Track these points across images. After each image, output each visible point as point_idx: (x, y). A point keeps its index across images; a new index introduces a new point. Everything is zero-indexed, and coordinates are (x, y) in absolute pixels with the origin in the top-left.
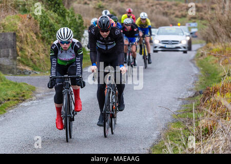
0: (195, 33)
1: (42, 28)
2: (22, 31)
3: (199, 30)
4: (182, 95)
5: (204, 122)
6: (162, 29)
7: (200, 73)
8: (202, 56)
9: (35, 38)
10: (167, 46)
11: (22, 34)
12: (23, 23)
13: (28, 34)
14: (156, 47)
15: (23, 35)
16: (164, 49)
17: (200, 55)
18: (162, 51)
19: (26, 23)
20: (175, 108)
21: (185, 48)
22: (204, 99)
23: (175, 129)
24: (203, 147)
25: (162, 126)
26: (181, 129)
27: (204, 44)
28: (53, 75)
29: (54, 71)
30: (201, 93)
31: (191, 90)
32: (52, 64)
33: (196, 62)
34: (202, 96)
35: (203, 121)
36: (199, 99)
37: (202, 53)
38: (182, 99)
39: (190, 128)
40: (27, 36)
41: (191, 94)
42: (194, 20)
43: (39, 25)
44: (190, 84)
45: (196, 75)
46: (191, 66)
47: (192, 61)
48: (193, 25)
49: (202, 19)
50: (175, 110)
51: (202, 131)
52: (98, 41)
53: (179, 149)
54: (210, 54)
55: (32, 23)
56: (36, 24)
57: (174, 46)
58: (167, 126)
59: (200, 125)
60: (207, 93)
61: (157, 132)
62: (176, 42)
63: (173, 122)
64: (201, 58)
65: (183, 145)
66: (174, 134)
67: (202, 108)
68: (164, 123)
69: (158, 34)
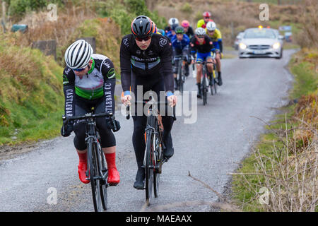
0: (289, 37)
2: (102, 35)
3: (294, 33)
4: (275, 104)
5: (299, 134)
6: (249, 31)
8: (296, 62)
9: (116, 43)
10: (256, 52)
11: (102, 38)
12: (103, 27)
13: (108, 40)
14: (242, 53)
15: (103, 40)
16: (253, 56)
17: (294, 61)
18: (250, 57)
19: (106, 27)
20: (268, 118)
21: (277, 53)
22: (299, 109)
23: (268, 141)
24: (298, 161)
25: (254, 138)
26: (273, 141)
27: (299, 49)
28: (69, 115)
29: (69, 109)
30: (295, 101)
31: (285, 99)
32: (66, 99)
33: (290, 69)
34: (297, 105)
35: (298, 132)
36: (294, 108)
37: (297, 59)
38: (275, 108)
39: (283, 139)
40: (107, 42)
41: (284, 103)
42: (287, 23)
43: (120, 30)
44: (284, 93)
45: (290, 82)
46: (284, 73)
47: (286, 67)
48: (287, 28)
49: (296, 22)
50: (268, 120)
51: (297, 144)
52: (133, 57)
53: (272, 163)
54: (305, 60)
55: (113, 26)
56: (117, 28)
57: (264, 51)
58: (259, 137)
59: (294, 137)
60: (302, 102)
61: (248, 144)
62: (267, 47)
63: (266, 134)
64: (296, 65)
65: (276, 159)
66: (266, 147)
67: (297, 118)
68: (256, 134)
69: (245, 37)
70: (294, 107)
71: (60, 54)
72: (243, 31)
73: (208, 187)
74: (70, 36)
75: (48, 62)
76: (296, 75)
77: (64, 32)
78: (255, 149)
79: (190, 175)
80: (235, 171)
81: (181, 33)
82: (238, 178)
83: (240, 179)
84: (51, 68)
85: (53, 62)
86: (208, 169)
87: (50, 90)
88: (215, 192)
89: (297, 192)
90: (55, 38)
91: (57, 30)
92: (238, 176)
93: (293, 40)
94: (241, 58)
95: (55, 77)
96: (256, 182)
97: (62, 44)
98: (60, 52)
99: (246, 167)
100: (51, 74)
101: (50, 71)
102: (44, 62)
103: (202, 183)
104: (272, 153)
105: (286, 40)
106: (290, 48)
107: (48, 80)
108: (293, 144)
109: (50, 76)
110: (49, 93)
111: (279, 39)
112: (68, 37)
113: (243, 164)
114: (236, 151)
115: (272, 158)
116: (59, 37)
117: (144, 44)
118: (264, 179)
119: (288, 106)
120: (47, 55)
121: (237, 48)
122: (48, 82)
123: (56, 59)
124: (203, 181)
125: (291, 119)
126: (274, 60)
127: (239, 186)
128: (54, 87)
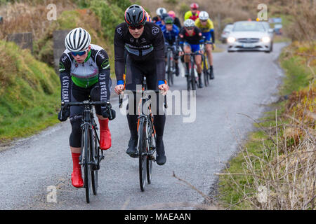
0: (279, 30)
1: (103, 24)
3: (284, 26)
4: (265, 100)
5: (289, 132)
6: (238, 24)
7: (285, 76)
8: (287, 56)
10: (245, 45)
12: (82, 19)
14: (231, 47)
16: (242, 50)
17: (284, 55)
18: (238, 51)
19: (86, 19)
20: (256, 115)
21: (267, 47)
22: (289, 106)
23: (257, 139)
24: (289, 160)
25: (242, 137)
26: (263, 140)
27: (290, 42)
28: (66, 101)
29: (66, 95)
30: (286, 98)
31: (275, 95)
33: (280, 63)
34: (287, 101)
35: (289, 130)
37: (288, 53)
38: (264, 105)
39: (273, 138)
41: (274, 99)
42: (277, 15)
44: (273, 88)
45: (280, 77)
46: (274, 68)
47: (276, 62)
48: (277, 20)
49: (287, 13)
50: (257, 118)
51: (287, 142)
52: (127, 44)
53: (261, 163)
54: (296, 54)
55: (93, 18)
56: (97, 20)
57: (254, 45)
58: (247, 135)
59: (285, 135)
60: (293, 99)
61: (236, 143)
62: (256, 40)
63: (255, 132)
64: (286, 59)
65: (266, 158)
66: (255, 145)
67: (287, 116)
68: (244, 132)
69: (233, 30)
70: (284, 104)
71: (36, 48)
72: (231, 24)
73: (193, 188)
74: (47, 29)
75: (24, 56)
76: (287, 70)
77: (41, 24)
78: (242, 148)
79: (174, 175)
80: (222, 171)
81: (170, 23)
82: (225, 178)
83: (227, 180)
84: (27, 62)
85: (29, 56)
86: (193, 169)
87: (26, 85)
88: (201, 193)
89: (288, 193)
90: (31, 31)
91: (34, 22)
92: (226, 177)
93: (284, 33)
94: (229, 51)
95: (31, 72)
96: (245, 182)
97: (39, 37)
98: (37, 46)
99: (234, 167)
100: (27, 68)
101: (26, 65)
102: (20, 56)
103: (187, 184)
104: (262, 152)
105: (277, 33)
106: (280, 41)
107: (25, 75)
108: (284, 142)
109: (26, 71)
110: (25, 89)
111: (269, 32)
112: (45, 30)
113: (230, 163)
114: (223, 150)
115: (261, 158)
116: (36, 29)
117: (137, 33)
118: (253, 180)
119: (277, 102)
120: (23, 48)
121: (224, 41)
122: (24, 77)
123: (32, 53)
124: (188, 181)
125: (281, 116)
126: (263, 53)
127: (226, 187)
128: (30, 82)
